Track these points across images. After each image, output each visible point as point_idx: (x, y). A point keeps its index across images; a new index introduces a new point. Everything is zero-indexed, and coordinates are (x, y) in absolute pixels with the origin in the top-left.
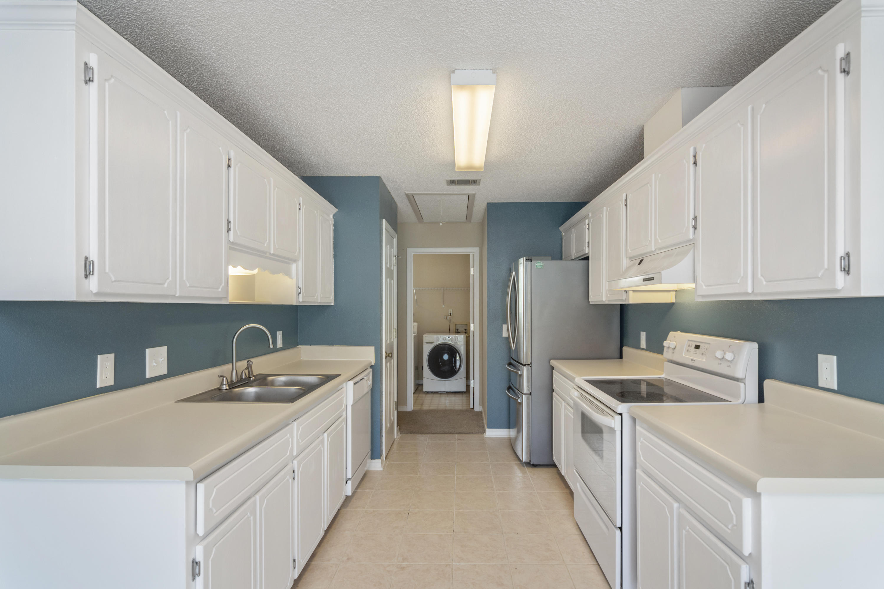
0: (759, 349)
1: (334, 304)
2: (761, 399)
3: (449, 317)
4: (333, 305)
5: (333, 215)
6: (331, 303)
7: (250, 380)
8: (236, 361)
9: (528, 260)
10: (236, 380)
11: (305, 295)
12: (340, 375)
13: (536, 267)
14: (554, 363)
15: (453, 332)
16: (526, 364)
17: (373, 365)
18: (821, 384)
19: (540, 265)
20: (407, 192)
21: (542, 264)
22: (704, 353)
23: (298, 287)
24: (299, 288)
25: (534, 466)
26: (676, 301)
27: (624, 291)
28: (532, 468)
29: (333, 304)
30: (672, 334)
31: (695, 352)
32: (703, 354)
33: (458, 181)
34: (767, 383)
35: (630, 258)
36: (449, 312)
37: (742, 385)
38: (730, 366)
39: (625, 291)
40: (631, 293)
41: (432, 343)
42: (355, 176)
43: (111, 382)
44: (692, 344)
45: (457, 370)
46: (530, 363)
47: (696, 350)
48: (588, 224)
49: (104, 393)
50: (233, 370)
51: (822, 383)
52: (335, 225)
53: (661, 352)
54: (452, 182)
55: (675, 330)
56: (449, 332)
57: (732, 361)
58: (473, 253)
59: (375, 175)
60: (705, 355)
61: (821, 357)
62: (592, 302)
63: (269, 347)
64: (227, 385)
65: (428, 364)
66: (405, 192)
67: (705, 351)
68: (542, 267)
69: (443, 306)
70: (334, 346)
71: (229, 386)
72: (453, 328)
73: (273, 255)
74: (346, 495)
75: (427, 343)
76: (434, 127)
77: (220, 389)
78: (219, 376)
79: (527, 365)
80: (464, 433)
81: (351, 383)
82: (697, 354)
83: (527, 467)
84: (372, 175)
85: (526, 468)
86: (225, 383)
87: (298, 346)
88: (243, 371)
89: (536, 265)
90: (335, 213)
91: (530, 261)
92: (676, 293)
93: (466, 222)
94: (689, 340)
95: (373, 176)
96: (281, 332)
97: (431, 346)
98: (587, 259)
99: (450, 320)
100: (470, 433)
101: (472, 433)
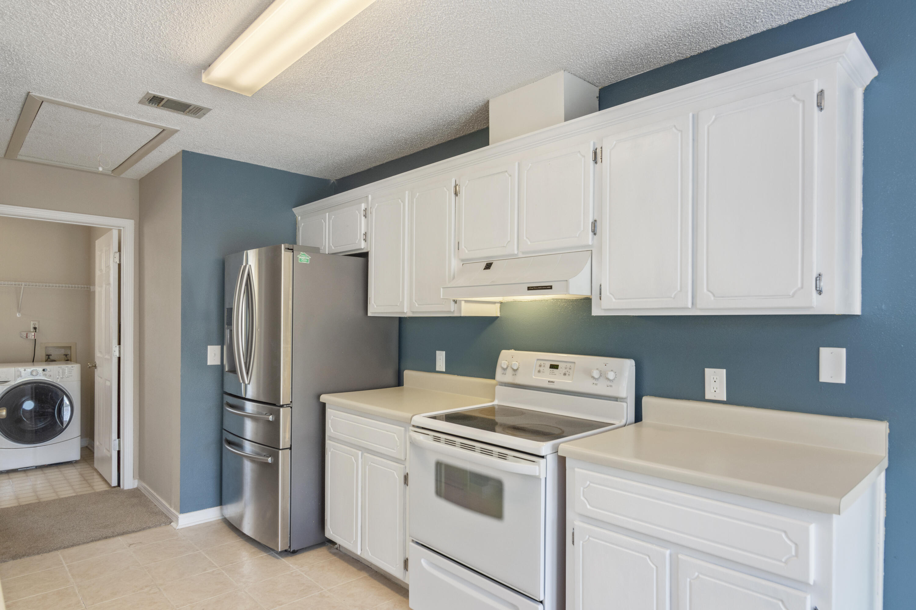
0: (636, 366)
2: (638, 418)
3: (33, 334)
9: (289, 249)
13: (300, 261)
14: (324, 398)
15: (42, 361)
16: (284, 404)
18: (707, 397)
19: (305, 259)
21: (308, 257)
22: (567, 373)
25: (294, 552)
26: (500, 315)
27: (452, 301)
28: (291, 556)
30: (504, 353)
31: (551, 373)
32: (565, 374)
33: (169, 100)
34: (646, 400)
35: (463, 260)
36: (32, 326)
37: (625, 404)
38: (611, 386)
39: (454, 301)
40: (463, 303)
41: (6, 382)
44: (544, 364)
45: (64, 426)
46: (289, 403)
47: (553, 370)
48: (365, 209)
51: (709, 395)
53: (493, 377)
54: (156, 100)
55: (509, 349)
56: (33, 362)
57: (613, 380)
58: (120, 227)
60: (569, 375)
61: (708, 371)
62: (372, 313)
66: (29, 92)
67: (567, 371)
68: (308, 262)
69: (18, 315)
72: (41, 353)
79: (285, 406)
80: (134, 532)
82: (555, 374)
83: (282, 557)
85: (282, 559)
89: (300, 257)
91: (291, 251)
92: (501, 306)
93: (112, 174)
94: (538, 360)
97: (4, 388)
98: (365, 255)
99: (35, 340)
100: (144, 529)
101: (150, 528)
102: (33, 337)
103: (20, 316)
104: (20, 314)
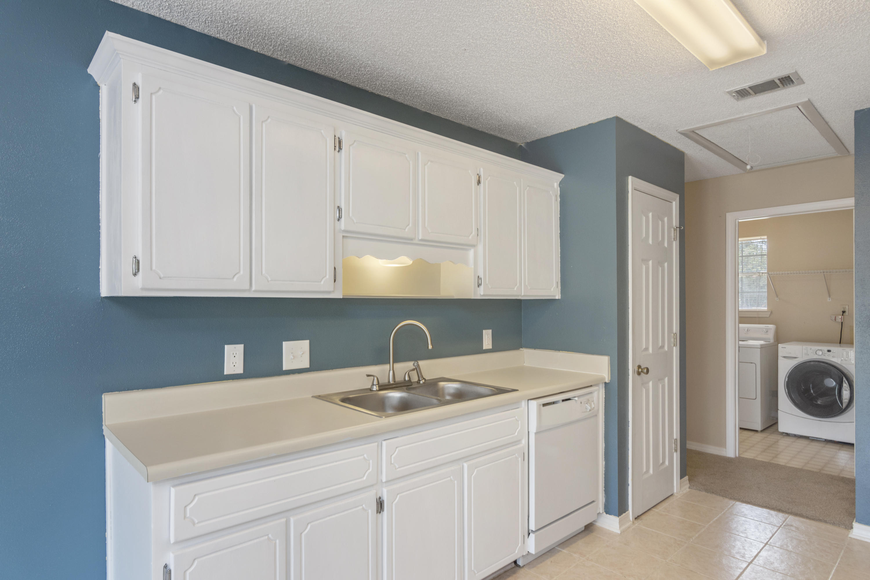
1: (560, 298)
3: (840, 317)
4: (558, 299)
5: (559, 183)
6: (555, 296)
7: (420, 383)
8: (394, 362)
10: (393, 381)
11: (490, 287)
12: (517, 390)
17: (607, 382)
20: (680, 130)
23: (478, 277)
24: (479, 279)
29: (558, 297)
36: (839, 310)
41: (796, 358)
42: (585, 126)
43: (240, 370)
45: (844, 406)
49: (233, 379)
50: (390, 370)
52: (562, 196)
54: (742, 93)
56: (840, 343)
59: (609, 117)
63: (428, 347)
64: (377, 386)
65: (786, 390)
66: (677, 130)
69: (829, 300)
70: (560, 351)
71: (379, 387)
73: (422, 240)
74: (528, 552)
75: (784, 357)
76: (619, 10)
77: (371, 390)
78: (366, 375)
80: (807, 518)
81: (534, 404)
84: (605, 118)
86: (375, 383)
87: (521, 349)
88: (406, 373)
90: (561, 180)
93: (839, 155)
95: (608, 119)
96: (490, 331)
97: (793, 363)
99: (842, 323)
100: (820, 520)
101: (826, 522)
102: (840, 320)
103: (830, 300)
104: (830, 299)
